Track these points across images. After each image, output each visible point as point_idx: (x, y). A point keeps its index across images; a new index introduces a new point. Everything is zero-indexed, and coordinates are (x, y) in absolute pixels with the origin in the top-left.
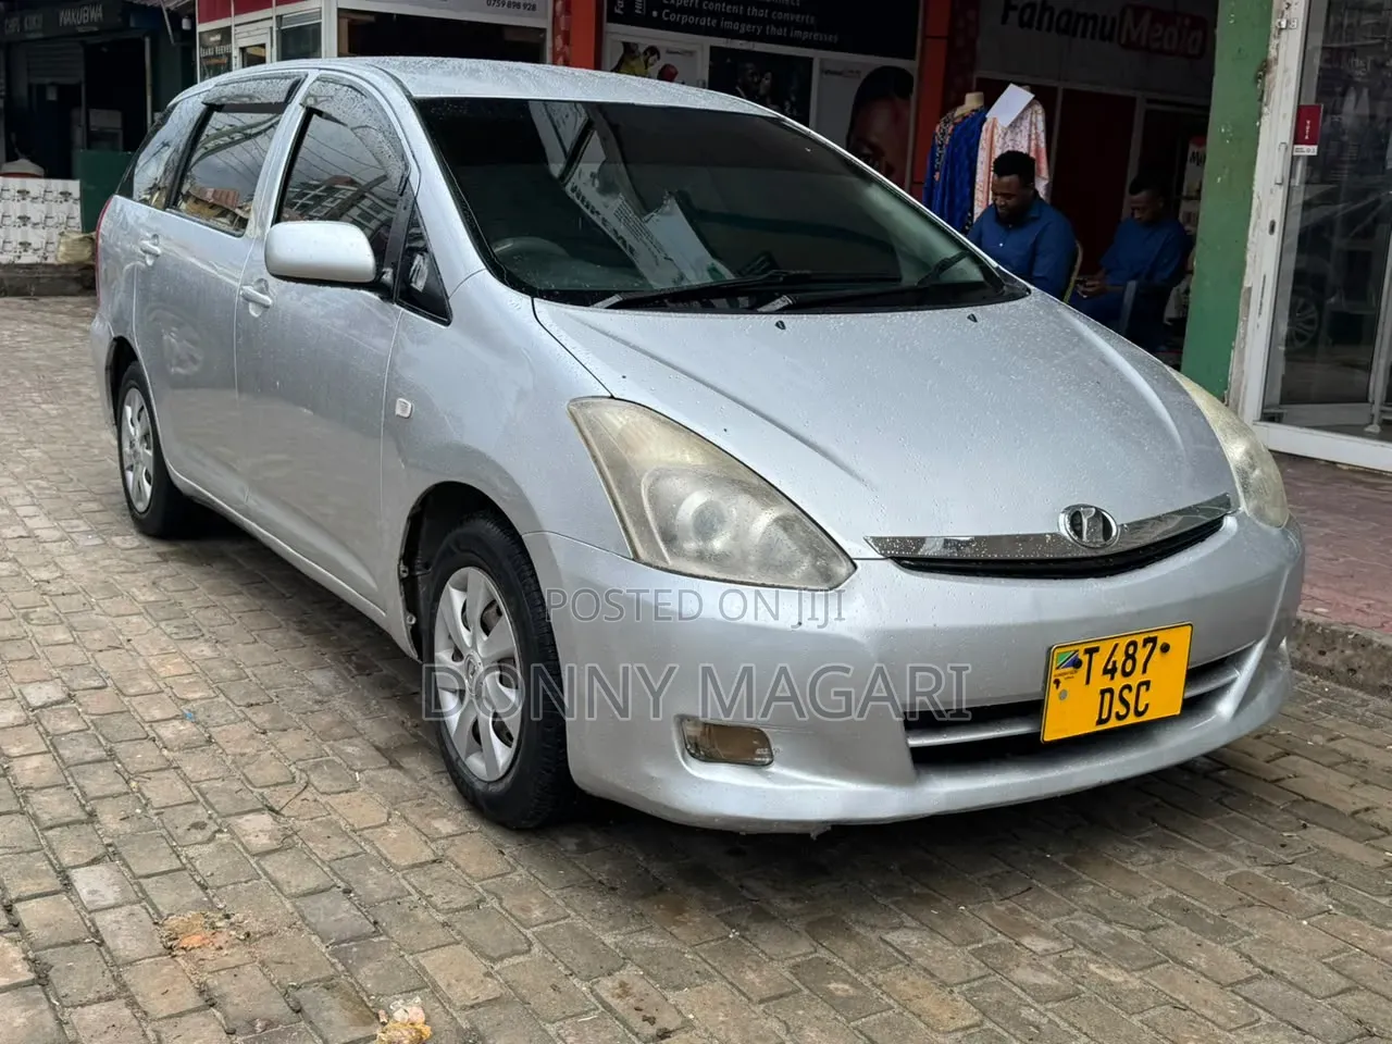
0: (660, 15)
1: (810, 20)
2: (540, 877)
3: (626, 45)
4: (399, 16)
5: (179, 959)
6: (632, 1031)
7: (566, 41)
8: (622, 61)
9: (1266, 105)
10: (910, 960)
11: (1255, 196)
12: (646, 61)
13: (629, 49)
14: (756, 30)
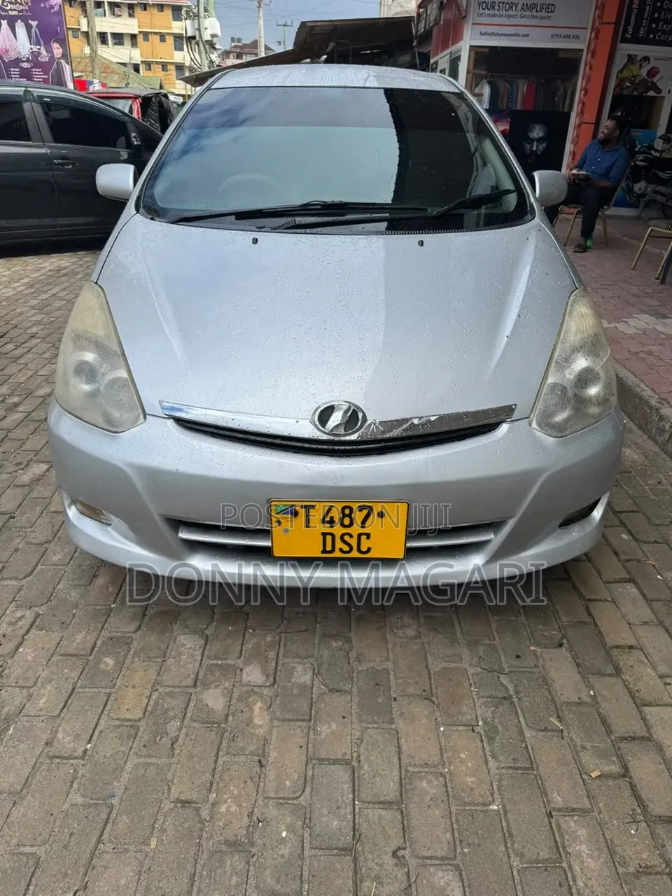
0: (654, 36)
3: (628, 55)
8: (625, 66)
12: (641, 66)
13: (631, 58)
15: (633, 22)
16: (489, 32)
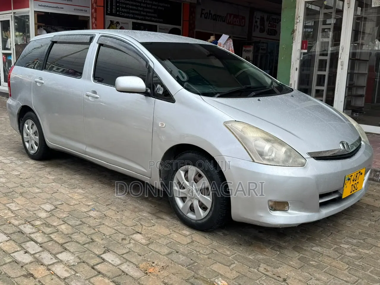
0: (119, 13)
1: (156, 15)
2: (221, 243)
3: (111, 21)
4: (51, 13)
5: (151, 276)
6: (277, 280)
7: (96, 20)
8: (110, 26)
9: (294, 40)
10: (322, 254)
11: (292, 62)
12: (116, 26)
13: (112, 22)
14: (143, 18)
15: (109, 7)
16: (43, 5)
